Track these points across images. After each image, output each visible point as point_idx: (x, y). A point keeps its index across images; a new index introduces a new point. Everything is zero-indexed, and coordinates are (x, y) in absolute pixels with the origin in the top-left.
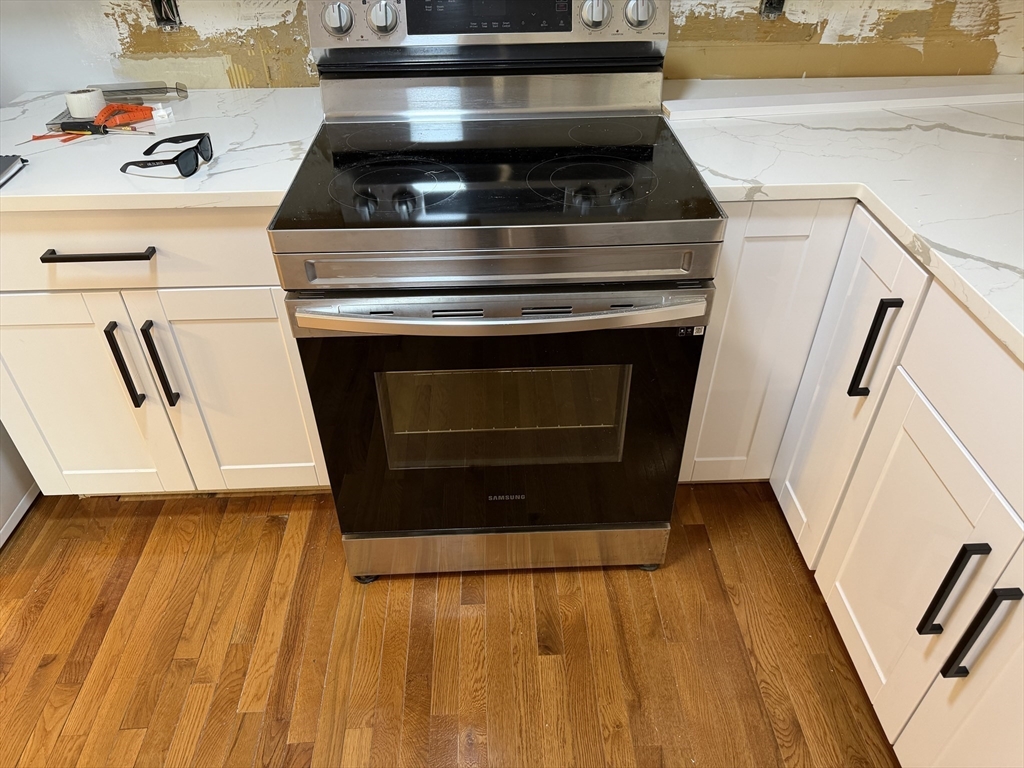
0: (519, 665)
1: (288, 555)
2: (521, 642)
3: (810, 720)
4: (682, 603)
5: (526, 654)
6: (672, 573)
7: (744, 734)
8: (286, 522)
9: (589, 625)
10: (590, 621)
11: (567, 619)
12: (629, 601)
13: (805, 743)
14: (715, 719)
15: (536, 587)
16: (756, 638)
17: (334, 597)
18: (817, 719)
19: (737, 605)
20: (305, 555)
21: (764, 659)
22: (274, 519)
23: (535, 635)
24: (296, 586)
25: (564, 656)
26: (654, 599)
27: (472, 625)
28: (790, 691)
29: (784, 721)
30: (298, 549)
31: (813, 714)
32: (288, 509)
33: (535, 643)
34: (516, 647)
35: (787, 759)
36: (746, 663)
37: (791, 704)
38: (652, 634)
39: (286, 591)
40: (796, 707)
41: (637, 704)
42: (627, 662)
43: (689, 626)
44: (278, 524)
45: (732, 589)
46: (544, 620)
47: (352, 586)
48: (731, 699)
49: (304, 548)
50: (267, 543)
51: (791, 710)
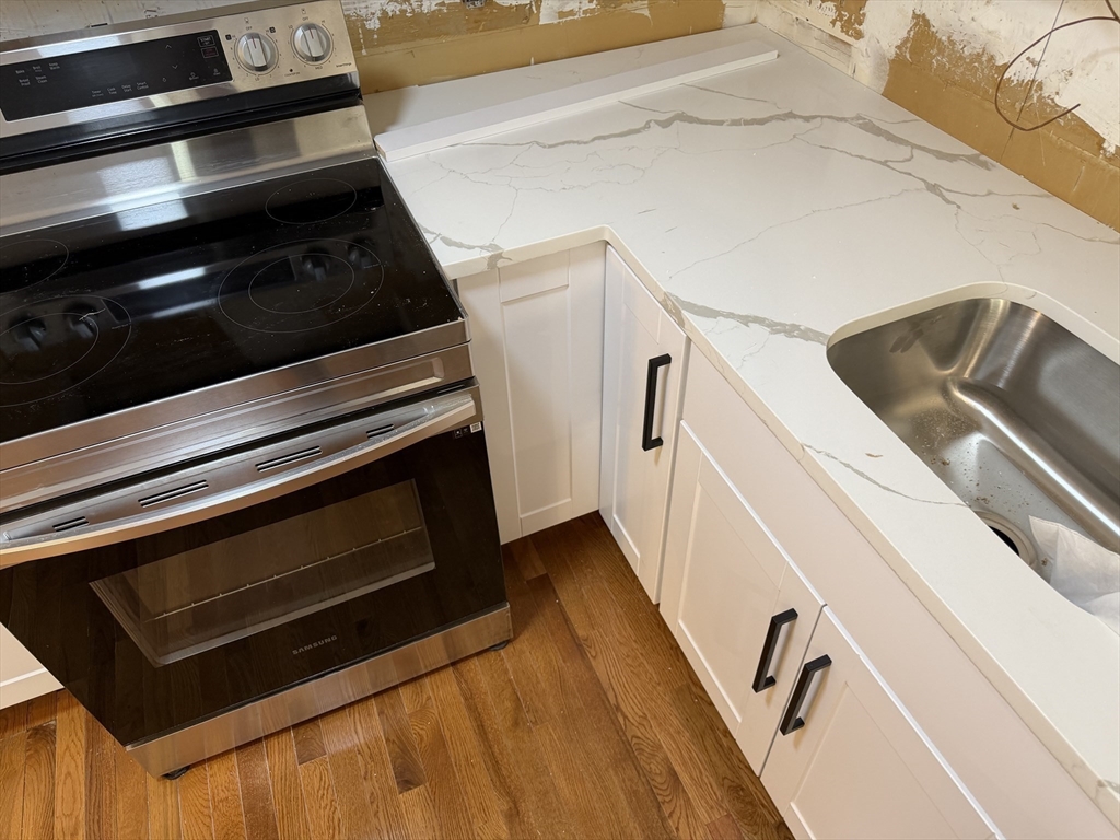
0: (381, 814)
1: (69, 774)
2: (377, 785)
3: (685, 763)
4: (539, 675)
5: (385, 798)
6: (524, 643)
7: (625, 803)
8: (55, 731)
9: (448, 739)
10: (447, 733)
11: (422, 740)
12: (486, 693)
13: (684, 791)
14: (595, 799)
15: (381, 713)
16: (619, 690)
17: (141, 808)
18: (691, 759)
19: (594, 658)
20: (90, 767)
21: (631, 711)
22: (37, 731)
23: (390, 772)
24: (88, 811)
25: (427, 784)
26: (510, 681)
27: (317, 786)
28: (662, 738)
29: (661, 773)
30: (79, 761)
31: (685, 755)
32: (54, 712)
33: (393, 782)
34: (372, 794)
35: (671, 815)
36: (615, 722)
37: (665, 753)
38: (516, 724)
39: (77, 824)
40: (669, 755)
41: (514, 812)
42: (495, 765)
43: (551, 700)
44: (44, 736)
45: (586, 640)
46: (398, 750)
47: (161, 787)
48: (606, 770)
49: (87, 757)
50: (36, 766)
51: (666, 760)
